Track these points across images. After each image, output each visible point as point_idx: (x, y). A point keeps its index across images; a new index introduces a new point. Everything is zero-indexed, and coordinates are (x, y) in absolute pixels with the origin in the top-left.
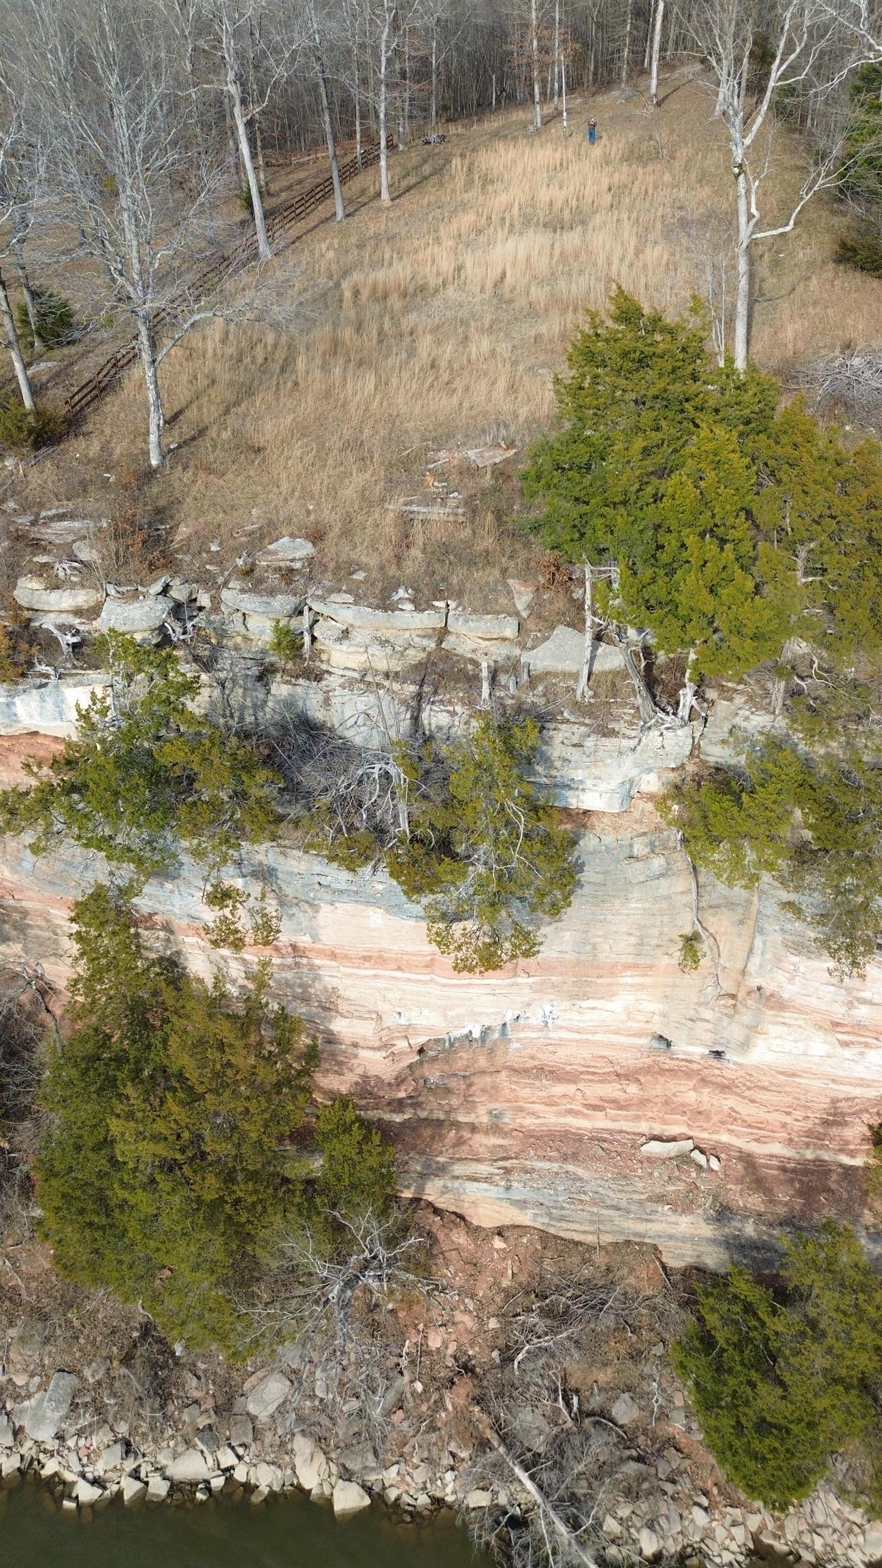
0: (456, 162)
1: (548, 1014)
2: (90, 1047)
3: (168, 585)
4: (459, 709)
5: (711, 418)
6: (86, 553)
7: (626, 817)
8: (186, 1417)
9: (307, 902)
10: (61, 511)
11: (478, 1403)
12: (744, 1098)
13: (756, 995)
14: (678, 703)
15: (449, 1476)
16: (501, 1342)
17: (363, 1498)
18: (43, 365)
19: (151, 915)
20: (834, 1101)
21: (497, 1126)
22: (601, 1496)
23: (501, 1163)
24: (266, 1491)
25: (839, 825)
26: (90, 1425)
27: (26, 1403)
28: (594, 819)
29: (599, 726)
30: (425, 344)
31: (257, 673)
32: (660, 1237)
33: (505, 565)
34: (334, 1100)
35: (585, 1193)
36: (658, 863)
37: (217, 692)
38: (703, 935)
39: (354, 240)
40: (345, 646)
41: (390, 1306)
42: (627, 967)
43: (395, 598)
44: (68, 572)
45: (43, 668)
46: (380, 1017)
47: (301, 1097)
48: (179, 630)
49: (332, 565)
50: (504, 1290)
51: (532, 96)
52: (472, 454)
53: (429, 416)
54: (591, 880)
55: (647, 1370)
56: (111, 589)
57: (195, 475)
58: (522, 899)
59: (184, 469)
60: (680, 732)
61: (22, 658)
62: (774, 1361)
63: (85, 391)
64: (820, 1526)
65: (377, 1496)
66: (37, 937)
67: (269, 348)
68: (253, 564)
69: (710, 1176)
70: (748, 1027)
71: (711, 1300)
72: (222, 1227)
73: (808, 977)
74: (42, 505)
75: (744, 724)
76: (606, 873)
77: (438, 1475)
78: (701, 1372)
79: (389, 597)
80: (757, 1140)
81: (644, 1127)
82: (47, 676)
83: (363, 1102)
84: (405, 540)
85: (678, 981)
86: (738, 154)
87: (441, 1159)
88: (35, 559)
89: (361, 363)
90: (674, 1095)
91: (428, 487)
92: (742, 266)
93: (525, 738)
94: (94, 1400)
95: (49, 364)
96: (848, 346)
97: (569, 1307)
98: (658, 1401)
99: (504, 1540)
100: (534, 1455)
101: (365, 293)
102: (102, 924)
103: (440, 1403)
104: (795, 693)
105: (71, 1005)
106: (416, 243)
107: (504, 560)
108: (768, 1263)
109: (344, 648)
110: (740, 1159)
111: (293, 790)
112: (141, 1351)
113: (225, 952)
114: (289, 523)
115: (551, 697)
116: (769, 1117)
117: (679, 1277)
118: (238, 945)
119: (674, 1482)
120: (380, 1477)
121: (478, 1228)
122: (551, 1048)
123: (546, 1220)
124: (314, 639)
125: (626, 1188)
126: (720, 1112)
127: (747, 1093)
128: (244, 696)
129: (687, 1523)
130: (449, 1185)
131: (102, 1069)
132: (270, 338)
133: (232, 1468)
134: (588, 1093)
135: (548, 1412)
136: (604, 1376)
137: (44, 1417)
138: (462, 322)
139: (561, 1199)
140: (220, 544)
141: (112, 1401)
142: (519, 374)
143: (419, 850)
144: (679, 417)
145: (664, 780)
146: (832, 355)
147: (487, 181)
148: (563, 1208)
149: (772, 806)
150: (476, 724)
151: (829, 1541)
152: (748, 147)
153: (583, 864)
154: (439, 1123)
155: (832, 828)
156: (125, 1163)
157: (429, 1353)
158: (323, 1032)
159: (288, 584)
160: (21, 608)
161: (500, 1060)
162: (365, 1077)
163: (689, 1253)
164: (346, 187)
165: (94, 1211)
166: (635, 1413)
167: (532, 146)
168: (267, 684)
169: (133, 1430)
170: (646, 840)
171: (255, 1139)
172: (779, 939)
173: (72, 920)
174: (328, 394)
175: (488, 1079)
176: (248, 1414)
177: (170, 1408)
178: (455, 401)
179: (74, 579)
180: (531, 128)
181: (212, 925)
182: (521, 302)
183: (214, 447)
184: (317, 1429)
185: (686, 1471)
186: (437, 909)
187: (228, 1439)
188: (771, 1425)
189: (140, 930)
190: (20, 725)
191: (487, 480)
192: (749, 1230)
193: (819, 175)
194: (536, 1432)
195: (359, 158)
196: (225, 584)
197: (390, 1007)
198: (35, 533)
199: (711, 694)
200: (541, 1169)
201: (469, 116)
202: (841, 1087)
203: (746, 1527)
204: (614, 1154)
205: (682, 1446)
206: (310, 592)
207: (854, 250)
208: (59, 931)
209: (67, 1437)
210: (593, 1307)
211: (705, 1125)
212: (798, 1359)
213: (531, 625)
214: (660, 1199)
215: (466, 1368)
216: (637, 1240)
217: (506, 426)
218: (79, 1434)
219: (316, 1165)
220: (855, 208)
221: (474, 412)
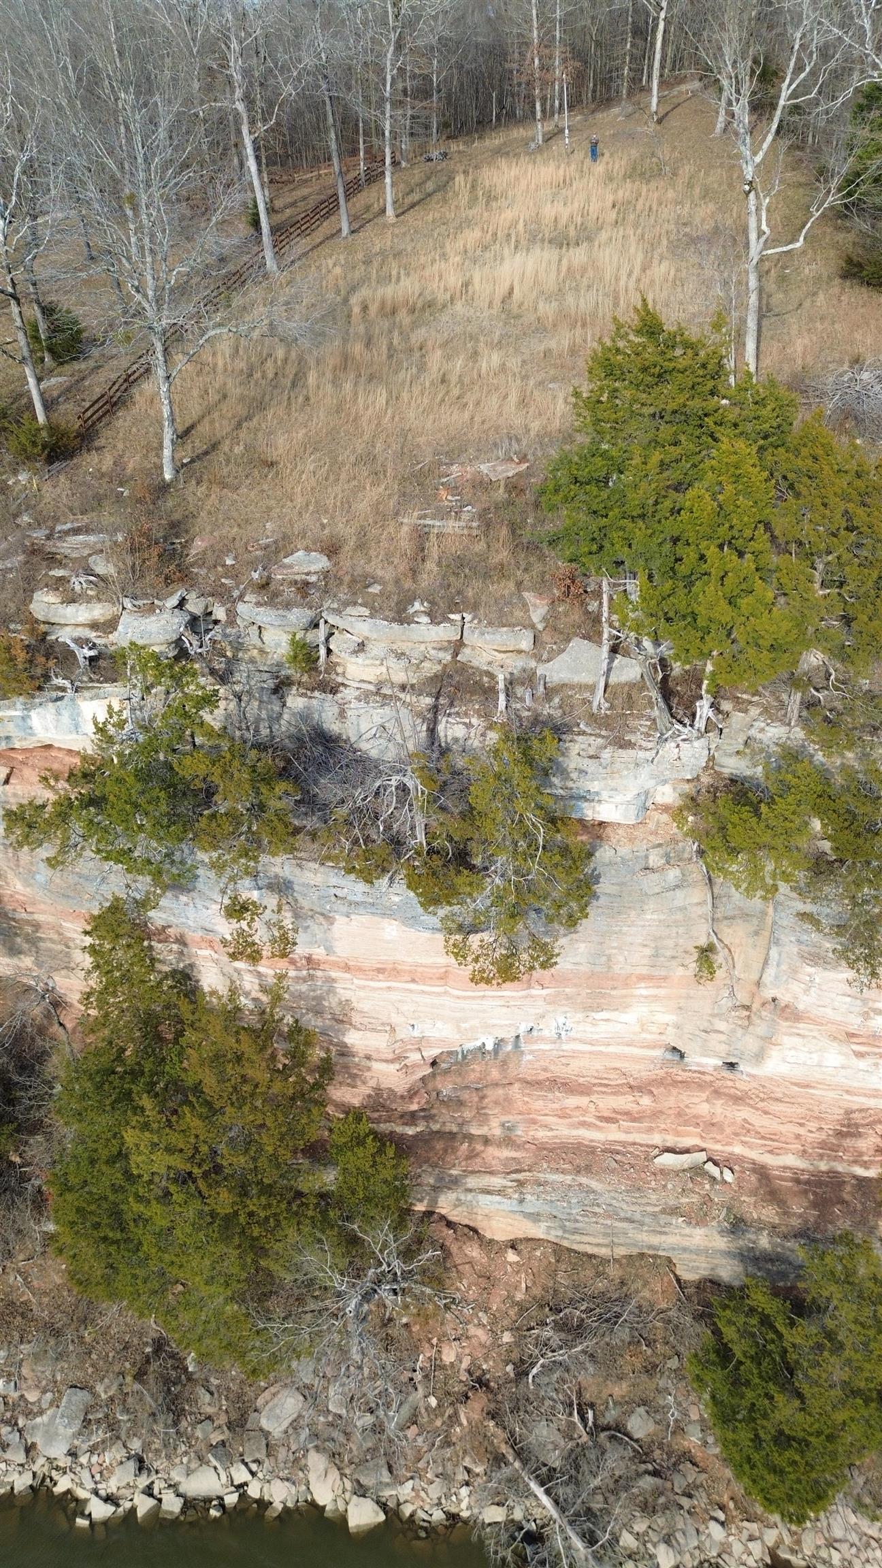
0: (460, 179)
1: (561, 1025)
2: (105, 1060)
3: (184, 599)
4: (475, 721)
5: (730, 431)
6: (102, 567)
7: (642, 828)
8: (199, 1433)
9: (322, 914)
10: (76, 525)
11: (493, 1418)
12: (757, 1109)
13: (771, 1006)
14: (694, 715)
15: (464, 1491)
16: (515, 1356)
17: (377, 1514)
18: (53, 381)
19: (164, 928)
20: (849, 1112)
21: (510, 1139)
22: (617, 1511)
23: (514, 1176)
24: (280, 1507)
25: (858, 835)
26: (103, 1442)
27: (39, 1420)
28: (609, 830)
29: (616, 737)
30: (435, 359)
31: (273, 686)
32: (674, 1249)
33: (519, 578)
34: (347, 1113)
35: (598, 1205)
36: (673, 874)
37: (232, 705)
38: (718, 946)
39: (360, 256)
40: (360, 659)
41: (404, 1320)
42: (642, 978)
43: (411, 611)
44: (85, 586)
45: (59, 681)
46: (393, 1030)
47: (315, 1111)
48: (195, 643)
49: (347, 579)
50: (518, 1304)
51: (534, 113)
52: (484, 468)
53: (440, 430)
54: (608, 891)
55: (662, 1383)
56: (128, 603)
57: (209, 489)
58: (538, 911)
59: (198, 483)
60: (696, 744)
61: (39, 671)
62: (792, 1375)
63: (96, 406)
64: (836, 1541)
65: (391, 1512)
66: (50, 950)
67: (279, 363)
68: (269, 578)
69: (724, 1188)
70: (762, 1038)
71: (728, 1312)
72: (236, 1241)
73: (824, 987)
74: (56, 519)
75: (759, 736)
76: (622, 884)
77: (453, 1490)
78: (718, 1385)
79: (405, 610)
80: (770, 1152)
81: (657, 1139)
82: (63, 689)
83: (376, 1115)
84: (420, 552)
85: (692, 993)
86: (749, 173)
87: (454, 1172)
88: (51, 573)
89: (371, 378)
90: (687, 1106)
91: (441, 500)
92: (753, 282)
93: (542, 750)
94: (107, 1416)
95: (60, 379)
96: (856, 361)
97: (583, 1320)
98: (673, 1415)
99: (520, 1556)
100: (549, 1470)
101: (373, 309)
102: (117, 936)
103: (455, 1418)
104: (810, 705)
105: (83, 1020)
106: (423, 259)
107: (519, 573)
108: (783, 1275)
109: (360, 660)
110: (754, 1171)
111: (309, 802)
112: (154, 1366)
113: (240, 965)
114: (304, 537)
115: (567, 709)
116: (783, 1128)
117: (692, 1290)
118: (255, 957)
119: (690, 1496)
120: (394, 1493)
121: (491, 1241)
122: (564, 1061)
123: (560, 1233)
124: (329, 651)
125: (639, 1201)
126: (733, 1124)
127: (761, 1105)
128: (260, 709)
129: (703, 1538)
130: (462, 1197)
131: (117, 1083)
132: (280, 353)
133: (246, 1484)
134: (601, 1105)
135: (563, 1427)
136: (620, 1390)
137: (57, 1434)
138: (471, 337)
139: (574, 1212)
140: (235, 558)
141: (125, 1418)
142: (529, 388)
143: (437, 862)
144: (697, 433)
145: (679, 791)
146: (841, 370)
147: (490, 197)
148: (577, 1221)
149: (792, 817)
150: (493, 737)
151: (848, 1556)
152: (758, 165)
153: (599, 876)
154: (452, 1136)
155: (851, 837)
156: (140, 1176)
157: (443, 1368)
158: (336, 1045)
159: (303, 597)
160: (37, 621)
161: (512, 1072)
162: (378, 1090)
163: (704, 1265)
164: (350, 204)
165: (108, 1225)
166: (651, 1427)
167: (535, 163)
168: (282, 697)
169: (146, 1446)
170: (661, 851)
171: (271, 1152)
172: (795, 950)
173: (86, 933)
174: (339, 409)
175: (501, 1091)
176: (261, 1430)
177: (184, 1424)
178: (467, 415)
179: (89, 592)
180: (533, 145)
181: (229, 938)
182: (530, 318)
183: (228, 461)
184: (330, 1445)
185: (702, 1486)
186: (453, 921)
187: (241, 1455)
188: (790, 1438)
189: (153, 943)
190: (34, 739)
191: (501, 494)
192: (764, 1242)
193: (829, 192)
194: (550, 1447)
195: (363, 175)
196: (241, 597)
197: (403, 1019)
198: (50, 547)
199: (726, 706)
200: (554, 1181)
201: (469, 133)
202: (855, 1098)
203: (763, 1542)
204: (627, 1167)
205: (698, 1460)
206: (326, 605)
207: (860, 266)
208: (71, 944)
209: (79, 1453)
210: (607, 1321)
211: (718, 1137)
212: (816, 1371)
213: (546, 637)
214: (674, 1211)
215: (481, 1383)
216: (651, 1252)
217: (518, 441)
218: (92, 1450)
219: (329, 1178)
220: (862, 224)
221: (486, 427)
